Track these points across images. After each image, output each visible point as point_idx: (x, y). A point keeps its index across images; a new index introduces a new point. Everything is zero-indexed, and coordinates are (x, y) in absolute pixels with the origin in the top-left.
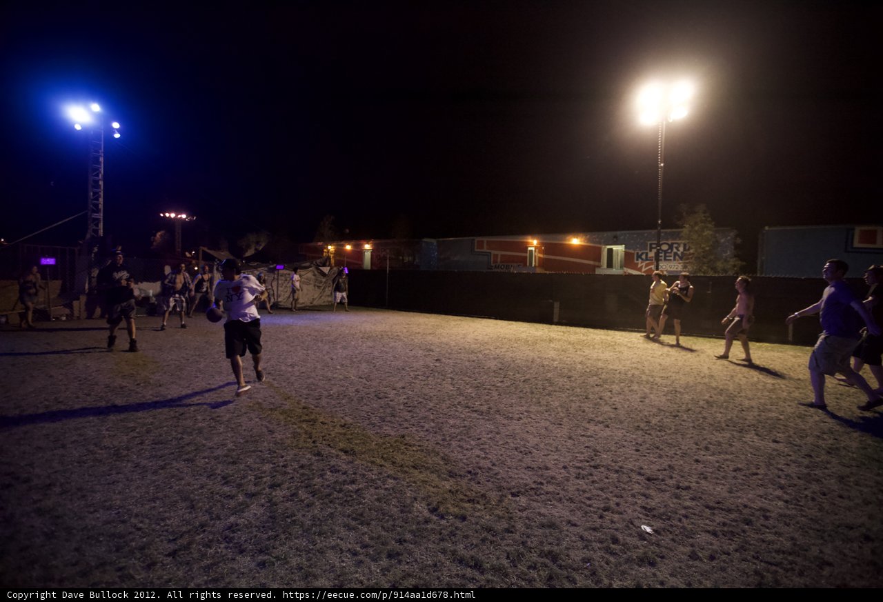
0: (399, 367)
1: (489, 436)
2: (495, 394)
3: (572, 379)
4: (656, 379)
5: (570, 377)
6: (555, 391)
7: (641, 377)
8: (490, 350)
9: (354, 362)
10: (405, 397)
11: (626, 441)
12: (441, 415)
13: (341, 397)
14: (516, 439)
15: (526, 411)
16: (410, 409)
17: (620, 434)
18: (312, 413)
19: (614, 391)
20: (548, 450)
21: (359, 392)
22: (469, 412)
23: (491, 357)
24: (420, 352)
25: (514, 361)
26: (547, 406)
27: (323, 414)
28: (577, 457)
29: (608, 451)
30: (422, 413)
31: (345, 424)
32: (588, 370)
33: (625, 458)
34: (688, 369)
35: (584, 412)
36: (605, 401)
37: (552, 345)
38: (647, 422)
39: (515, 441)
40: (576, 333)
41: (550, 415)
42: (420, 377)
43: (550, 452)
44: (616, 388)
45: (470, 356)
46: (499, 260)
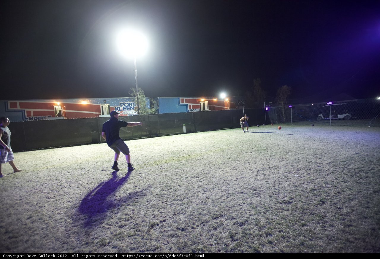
46: (32, 114)
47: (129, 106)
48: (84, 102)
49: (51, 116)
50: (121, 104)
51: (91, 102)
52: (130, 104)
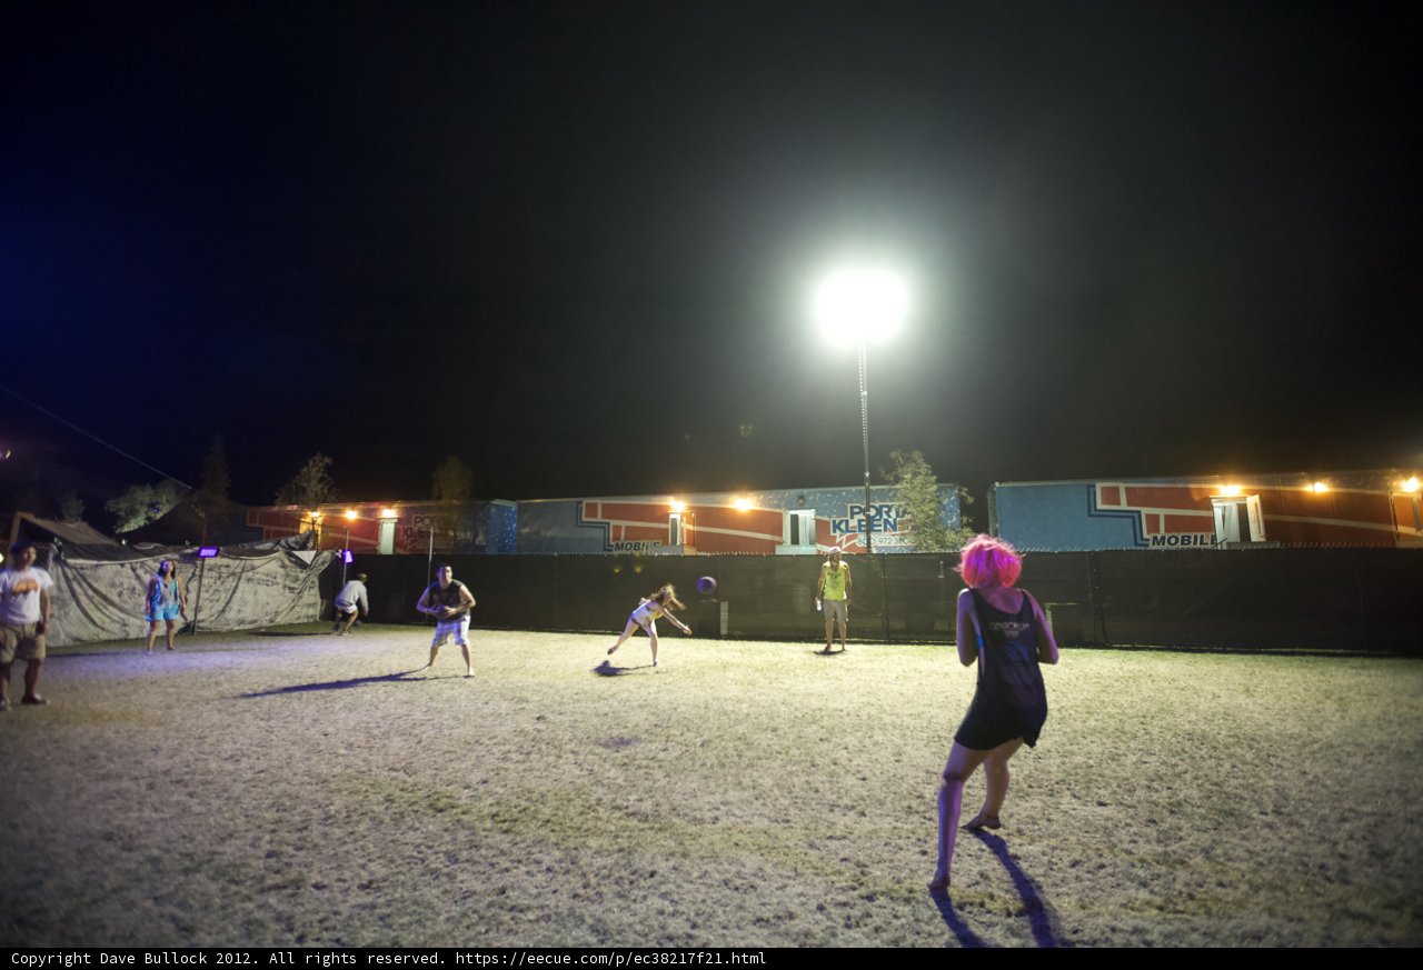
0: (469, 739)
1: (671, 863)
2: (659, 774)
3: (780, 732)
4: (905, 719)
5: (774, 730)
6: (760, 758)
7: (881, 719)
8: (629, 691)
9: (374, 737)
10: (491, 800)
11: (900, 837)
12: (570, 832)
13: (355, 817)
14: (721, 864)
15: (723, 803)
16: (505, 826)
17: (886, 824)
18: (289, 865)
19: (850, 747)
20: (781, 876)
21: (392, 801)
22: (620, 818)
23: (635, 704)
24: (505, 705)
25: (675, 709)
26: (754, 788)
27: (317, 865)
28: (833, 882)
29: (879, 862)
30: (531, 831)
31: (371, 882)
32: (800, 715)
33: (911, 870)
34: (941, 698)
35: (817, 791)
36: (844, 767)
37: (731, 675)
38: (919, 797)
39: (720, 868)
40: (761, 652)
41: (764, 805)
42: (514, 756)
43: (787, 881)
44: (851, 741)
45: (598, 705)
46: (623, 535)
47: (881, 516)
48: (743, 503)
49: (661, 541)
50: (852, 508)
51: (763, 503)
52: (885, 509)
